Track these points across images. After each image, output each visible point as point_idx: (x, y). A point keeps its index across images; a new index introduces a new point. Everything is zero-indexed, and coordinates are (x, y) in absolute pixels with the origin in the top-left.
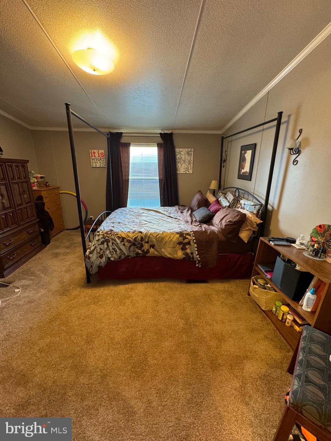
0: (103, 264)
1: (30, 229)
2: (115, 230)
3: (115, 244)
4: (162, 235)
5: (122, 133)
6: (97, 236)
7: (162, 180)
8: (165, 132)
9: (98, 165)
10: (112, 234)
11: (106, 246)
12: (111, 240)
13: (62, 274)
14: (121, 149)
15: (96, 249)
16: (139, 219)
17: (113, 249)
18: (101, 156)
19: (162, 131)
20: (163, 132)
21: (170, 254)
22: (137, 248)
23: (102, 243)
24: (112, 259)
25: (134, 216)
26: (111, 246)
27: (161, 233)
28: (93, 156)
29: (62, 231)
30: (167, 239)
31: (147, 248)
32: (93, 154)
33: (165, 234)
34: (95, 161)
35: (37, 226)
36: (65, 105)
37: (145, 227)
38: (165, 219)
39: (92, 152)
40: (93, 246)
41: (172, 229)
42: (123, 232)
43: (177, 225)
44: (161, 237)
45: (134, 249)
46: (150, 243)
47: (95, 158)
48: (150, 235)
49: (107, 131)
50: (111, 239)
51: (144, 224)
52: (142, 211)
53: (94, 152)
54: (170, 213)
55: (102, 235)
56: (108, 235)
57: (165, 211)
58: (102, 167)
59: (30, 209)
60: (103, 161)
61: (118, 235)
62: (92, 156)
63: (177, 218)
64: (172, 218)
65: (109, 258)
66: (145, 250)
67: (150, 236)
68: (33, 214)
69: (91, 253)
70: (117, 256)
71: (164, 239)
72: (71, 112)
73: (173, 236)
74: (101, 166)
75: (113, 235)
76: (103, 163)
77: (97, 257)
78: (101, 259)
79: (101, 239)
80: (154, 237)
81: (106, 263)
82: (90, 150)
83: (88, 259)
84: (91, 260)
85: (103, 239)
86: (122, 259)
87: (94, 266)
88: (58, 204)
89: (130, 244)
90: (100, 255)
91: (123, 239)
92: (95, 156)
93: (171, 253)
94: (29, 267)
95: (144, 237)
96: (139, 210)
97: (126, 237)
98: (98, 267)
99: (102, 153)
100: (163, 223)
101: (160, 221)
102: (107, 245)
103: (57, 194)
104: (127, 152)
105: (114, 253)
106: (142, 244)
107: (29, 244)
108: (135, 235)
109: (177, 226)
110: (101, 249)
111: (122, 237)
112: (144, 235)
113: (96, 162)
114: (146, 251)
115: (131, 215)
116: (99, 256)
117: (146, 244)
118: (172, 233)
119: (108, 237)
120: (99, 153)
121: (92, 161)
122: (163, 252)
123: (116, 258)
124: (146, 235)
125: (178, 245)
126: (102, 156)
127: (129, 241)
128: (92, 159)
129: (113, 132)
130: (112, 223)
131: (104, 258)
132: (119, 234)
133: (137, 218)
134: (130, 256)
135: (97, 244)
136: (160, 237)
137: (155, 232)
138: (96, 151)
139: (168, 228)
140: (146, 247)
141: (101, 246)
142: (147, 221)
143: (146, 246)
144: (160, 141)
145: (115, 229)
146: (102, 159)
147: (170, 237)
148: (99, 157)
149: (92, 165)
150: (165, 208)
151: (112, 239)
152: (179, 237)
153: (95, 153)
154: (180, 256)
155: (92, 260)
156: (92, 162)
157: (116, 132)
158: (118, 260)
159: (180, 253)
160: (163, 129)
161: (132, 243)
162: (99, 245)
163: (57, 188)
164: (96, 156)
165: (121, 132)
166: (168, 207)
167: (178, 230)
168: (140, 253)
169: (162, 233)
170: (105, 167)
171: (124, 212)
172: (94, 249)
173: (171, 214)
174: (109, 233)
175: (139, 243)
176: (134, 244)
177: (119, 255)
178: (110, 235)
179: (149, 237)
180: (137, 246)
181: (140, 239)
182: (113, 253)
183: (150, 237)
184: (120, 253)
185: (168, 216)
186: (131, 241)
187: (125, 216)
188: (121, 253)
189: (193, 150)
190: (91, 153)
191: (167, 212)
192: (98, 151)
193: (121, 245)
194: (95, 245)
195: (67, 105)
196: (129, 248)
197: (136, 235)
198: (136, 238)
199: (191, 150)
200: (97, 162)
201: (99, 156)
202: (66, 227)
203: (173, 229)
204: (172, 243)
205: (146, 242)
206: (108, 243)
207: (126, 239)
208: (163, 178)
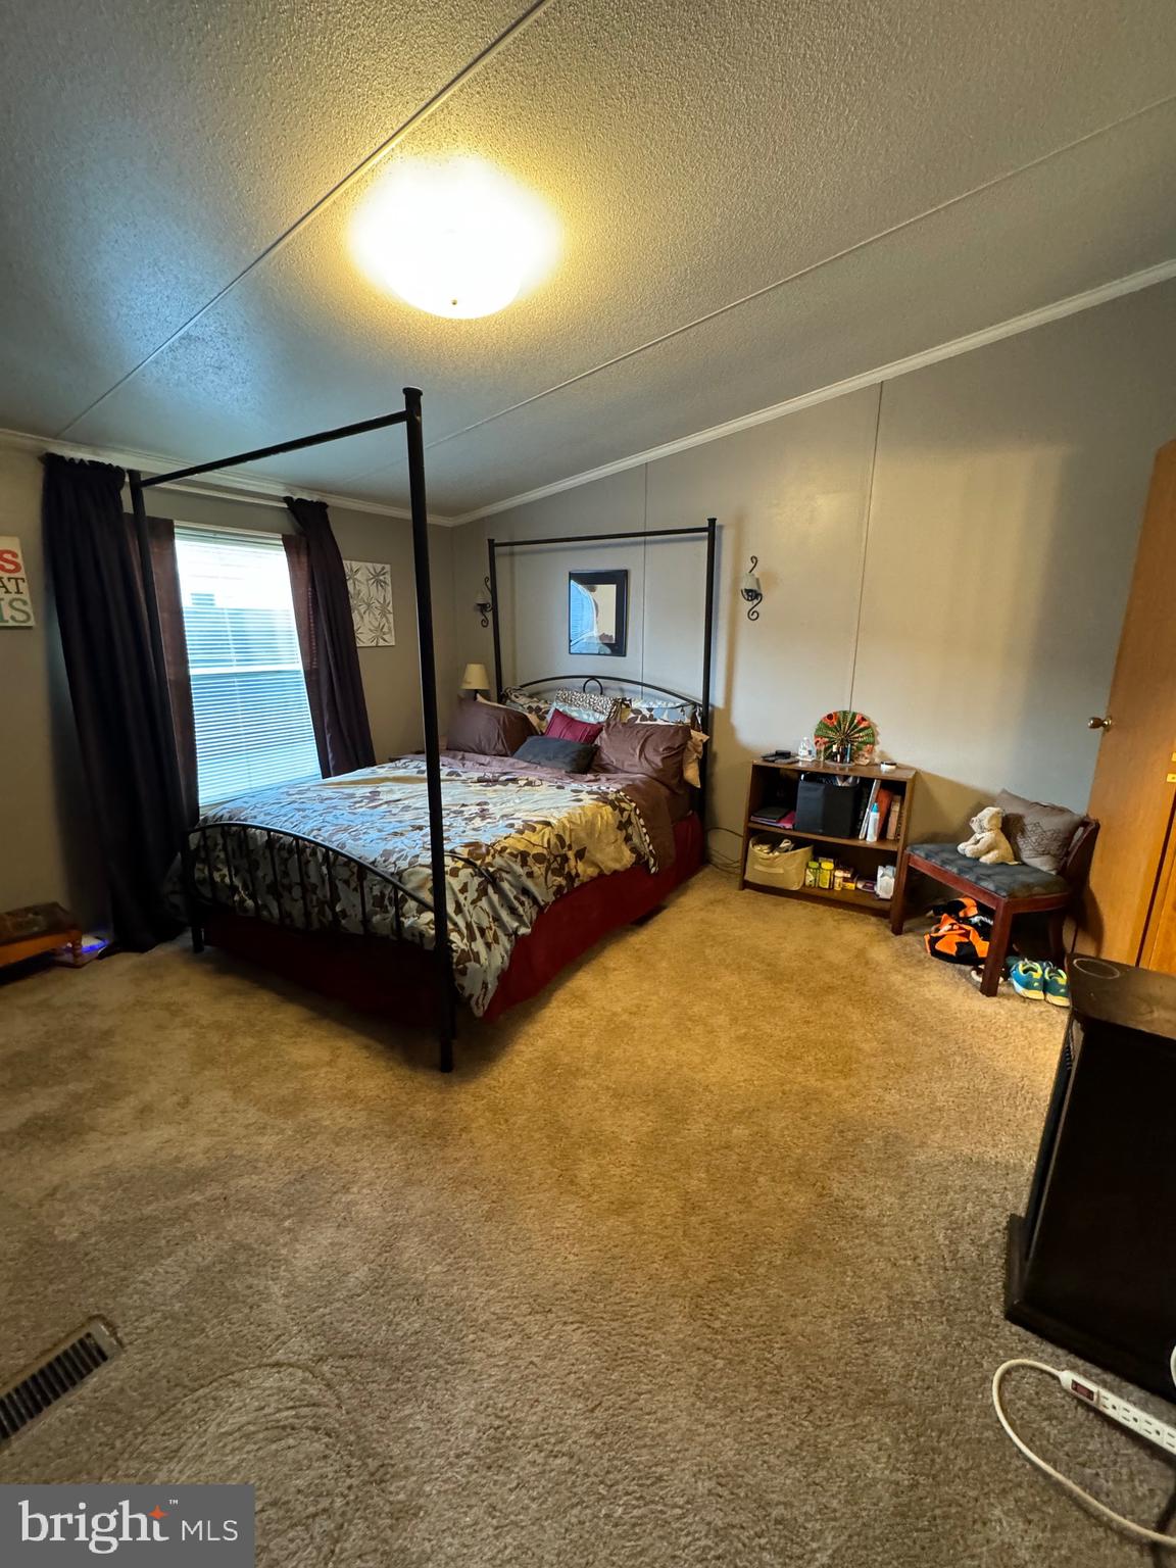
3: (510, 883)
8: (303, 497)
10: (492, 851)
11: (495, 897)
15: (473, 921)
17: (515, 897)
18: (3, 568)
19: (289, 490)
20: (293, 496)
22: (552, 872)
23: (483, 891)
24: (523, 931)
26: (509, 889)
50: (497, 868)
55: (465, 867)
56: (487, 861)
58: (12, 623)
60: (18, 592)
61: (509, 851)
65: (516, 933)
69: (470, 937)
74: (7, 618)
75: (497, 856)
77: (489, 945)
78: (499, 947)
79: (469, 880)
81: (513, 953)
85: (478, 880)
87: (492, 977)
89: (544, 865)
90: (492, 933)
91: (524, 858)
95: (560, 834)
97: (527, 849)
98: (498, 977)
102: (498, 890)
104: (161, 559)
110: (488, 914)
111: (520, 852)
116: (492, 938)
119: (492, 866)
126: (10, 567)
127: (539, 858)
129: (71, 459)
131: (502, 939)
132: (508, 844)
135: (467, 904)
141: (483, 903)
146: (12, 586)
160: (289, 486)
161: (546, 862)
162: (474, 902)
168: (565, 885)
170: (33, 627)
172: (471, 923)
175: (556, 857)
178: (490, 857)
181: (556, 845)
186: (542, 856)
189: (388, 567)
198: (548, 843)
199: (383, 568)
207: (529, 854)
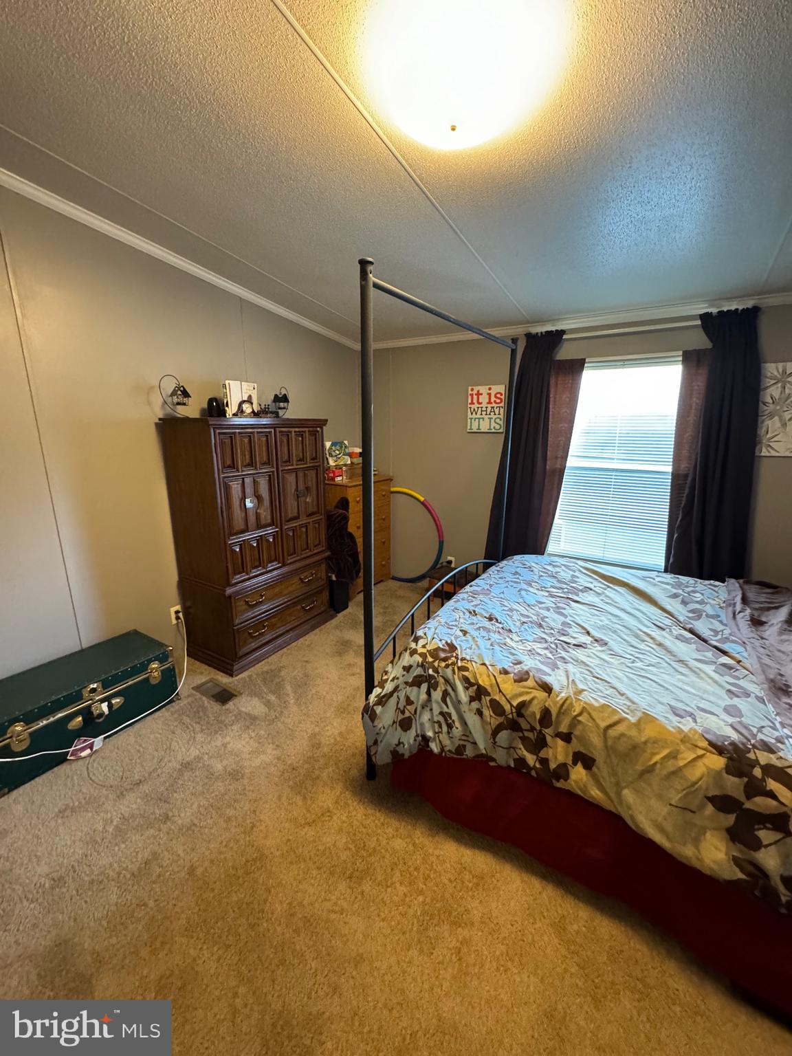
0: (406, 750)
1: (305, 574)
2: (465, 650)
3: (451, 699)
4: (633, 733)
5: (563, 332)
6: (408, 651)
7: (686, 476)
8: (725, 309)
9: (484, 427)
10: (450, 662)
11: (424, 696)
12: (441, 680)
13: (328, 715)
14: (552, 381)
15: (395, 694)
16: (562, 614)
17: (441, 713)
18: (495, 402)
19: (712, 306)
20: (714, 310)
21: (662, 831)
22: (523, 739)
23: (417, 682)
24: (434, 747)
25: (552, 596)
26: (438, 703)
27: (633, 720)
28: (474, 404)
29: (382, 581)
30: (657, 758)
31: (561, 758)
32: (475, 397)
33: (649, 732)
34: (478, 416)
35: (323, 566)
36: (359, 266)
37: (570, 667)
38: (669, 642)
39: (475, 392)
40: (391, 681)
41: (691, 715)
42: (484, 664)
43: (723, 693)
44: (630, 738)
45: (511, 741)
46: (575, 746)
47: (478, 408)
48: (580, 714)
49: (519, 331)
50: (442, 676)
51: (574, 642)
52: (584, 581)
53: (478, 391)
54: (698, 614)
55: (421, 655)
56: (436, 664)
57: (675, 596)
58: (493, 430)
59: (316, 528)
60: (499, 414)
61: (466, 673)
62: (472, 403)
63: (725, 647)
64: (705, 641)
65: (426, 739)
66: (553, 766)
67: (580, 718)
68: (320, 541)
69: (382, 701)
70: (452, 742)
71: (645, 751)
72: (372, 285)
73: (694, 756)
74: (492, 427)
75: (450, 668)
76: (498, 421)
77: (394, 722)
78: (403, 733)
79: (415, 665)
80: (598, 726)
81: (415, 751)
82: (470, 388)
83: (369, 717)
84: (376, 723)
85: (419, 671)
86: (464, 757)
87: (383, 744)
88: (383, 517)
89: (501, 719)
90: (403, 717)
91: (479, 693)
92: (480, 401)
93: (669, 828)
94: (281, 665)
95: (554, 712)
96: (577, 574)
97: (489, 689)
98: (391, 751)
99: (497, 393)
100: (654, 660)
101: (642, 646)
102: (429, 693)
103: (384, 493)
104: (572, 387)
105: (445, 728)
106: (544, 735)
107: (299, 607)
108: (521, 694)
109: (723, 704)
110: (409, 701)
111: (479, 686)
112: (558, 706)
113: (479, 419)
114: (553, 770)
115: (543, 589)
116: (399, 719)
117: (560, 742)
118: (685, 739)
119: (436, 671)
120: (489, 395)
121: (470, 415)
122: (629, 808)
123: (447, 749)
124: (564, 707)
125: (710, 809)
126: (498, 401)
127: (496, 707)
128: (472, 410)
129: (537, 333)
130: (470, 613)
131: (412, 733)
132: (471, 669)
133: (558, 607)
134: (494, 760)
135: (401, 679)
136: (623, 739)
137: (604, 706)
138: (484, 390)
139: (674, 703)
140: (558, 752)
141: (411, 691)
142: (588, 633)
143: (559, 749)
144: (701, 341)
145: (465, 645)
146: (497, 411)
147: (673, 756)
148: (489, 406)
149: (469, 428)
150: (679, 585)
151: (447, 681)
152: (719, 773)
153: (482, 394)
154: (714, 862)
155: (380, 726)
156: (471, 419)
157: (546, 332)
158: (453, 758)
159: (720, 850)
160: (715, 300)
161: (507, 719)
162: (406, 683)
163: (387, 480)
164: (481, 403)
165: (559, 328)
166: (691, 580)
167: (723, 728)
168: (532, 766)
169: (639, 721)
170: (502, 433)
171: (526, 575)
172: (391, 694)
173: (699, 617)
174: (442, 655)
175: (532, 729)
176: (514, 726)
177: (457, 743)
178: (443, 664)
179: (575, 722)
180: (526, 734)
181: (538, 717)
182: (440, 726)
183: (579, 722)
184: (463, 735)
185: (689, 626)
186: (504, 711)
187: (523, 593)
188: (464, 738)
190: (472, 395)
191: (684, 603)
192: (490, 389)
193: (470, 710)
194: (395, 681)
195: (364, 264)
196: (495, 733)
197: (528, 693)
198: (523, 705)
200: (483, 418)
201: (490, 402)
202: (393, 573)
203: (699, 714)
204: (678, 784)
205: (558, 735)
206: (432, 690)
207: (489, 694)
208: (691, 470)
